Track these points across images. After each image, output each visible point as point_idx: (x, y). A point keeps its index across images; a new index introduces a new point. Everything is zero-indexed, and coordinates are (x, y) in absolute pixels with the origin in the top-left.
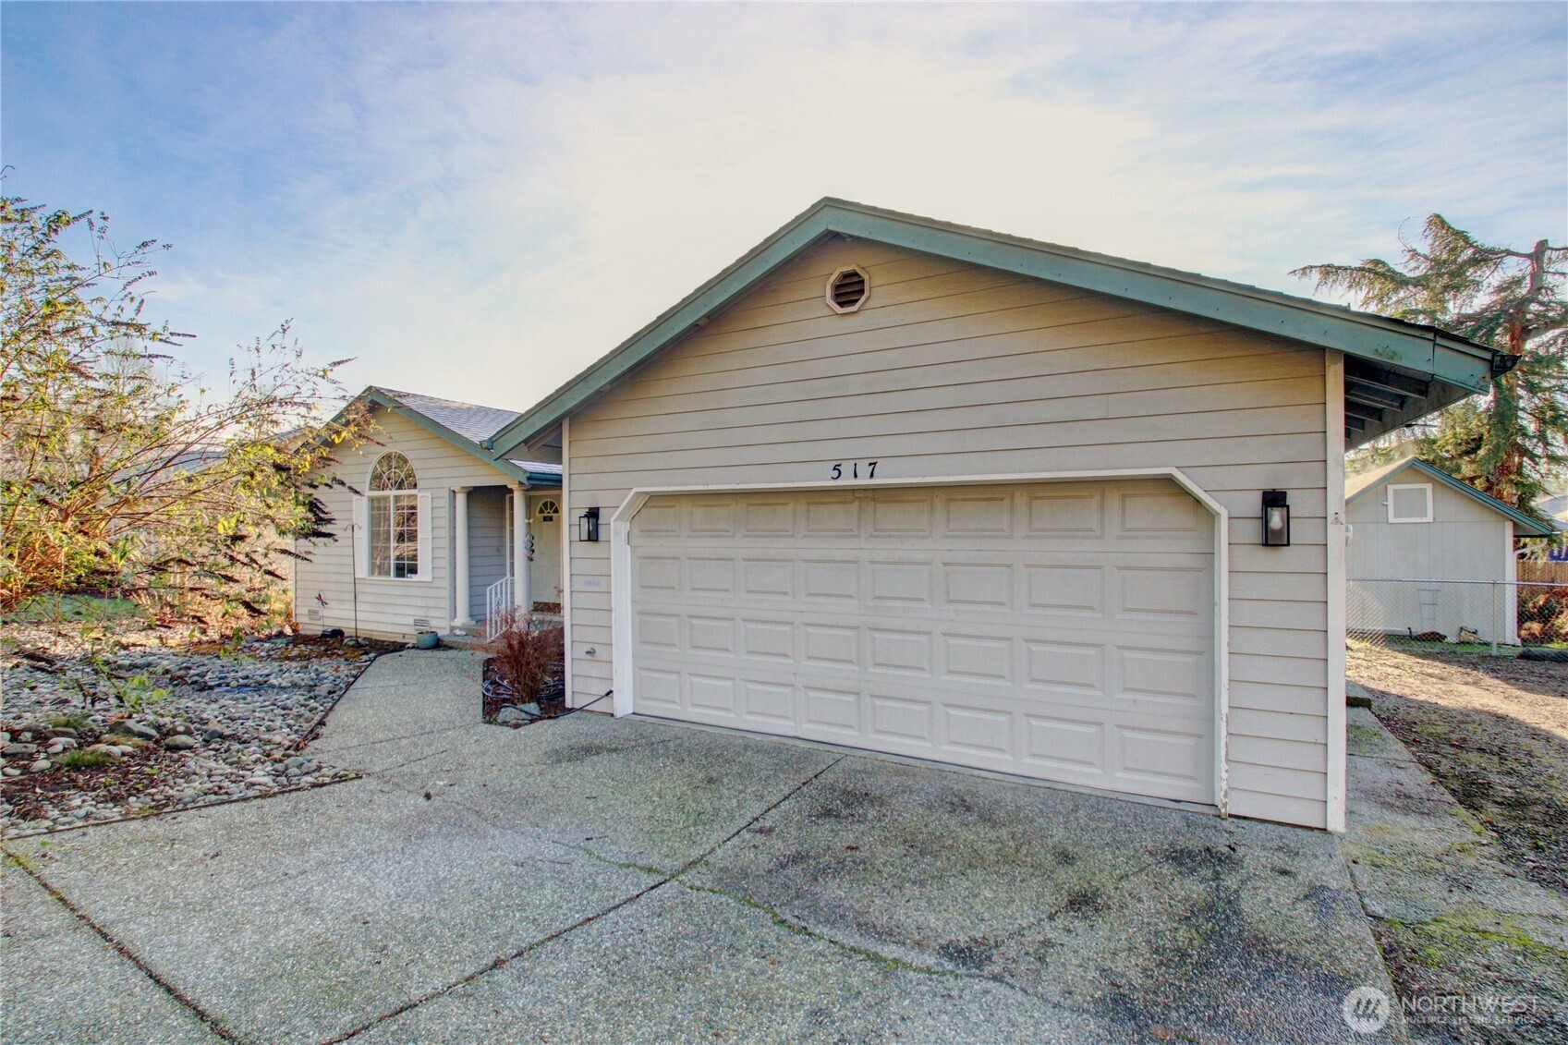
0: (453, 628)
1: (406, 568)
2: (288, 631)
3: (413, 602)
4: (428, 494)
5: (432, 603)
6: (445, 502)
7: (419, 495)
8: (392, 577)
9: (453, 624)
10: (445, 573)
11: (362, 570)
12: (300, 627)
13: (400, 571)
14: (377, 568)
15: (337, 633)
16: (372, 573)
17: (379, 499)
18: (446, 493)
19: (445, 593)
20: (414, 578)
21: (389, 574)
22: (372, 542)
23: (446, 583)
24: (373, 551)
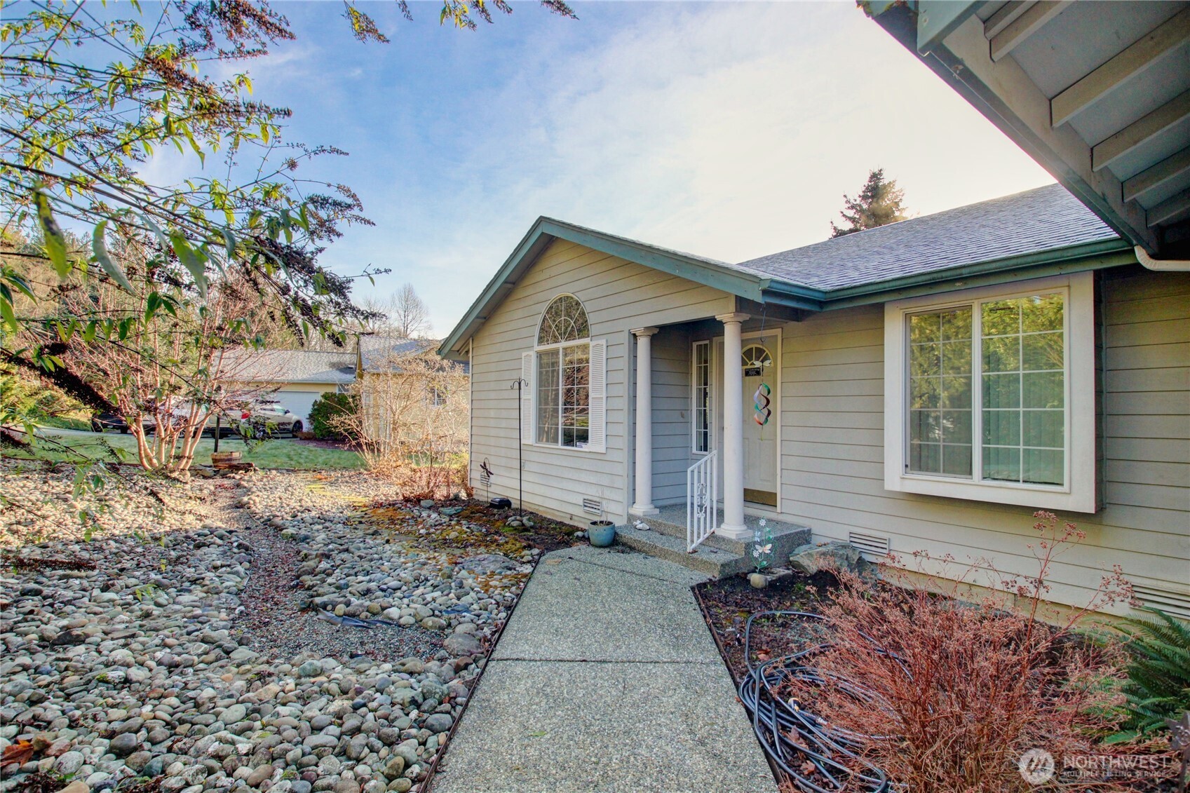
0: (631, 518)
1: (576, 437)
2: (463, 495)
3: (584, 477)
4: (603, 342)
5: (605, 480)
6: (624, 350)
7: (592, 344)
8: (560, 445)
9: (632, 511)
10: (623, 443)
11: (529, 436)
12: (474, 492)
13: (569, 439)
14: (545, 434)
15: (505, 503)
16: (539, 439)
17: (547, 353)
18: (624, 338)
19: (623, 469)
20: (585, 447)
21: (557, 442)
22: (540, 404)
23: (623, 456)
24: (542, 415)
